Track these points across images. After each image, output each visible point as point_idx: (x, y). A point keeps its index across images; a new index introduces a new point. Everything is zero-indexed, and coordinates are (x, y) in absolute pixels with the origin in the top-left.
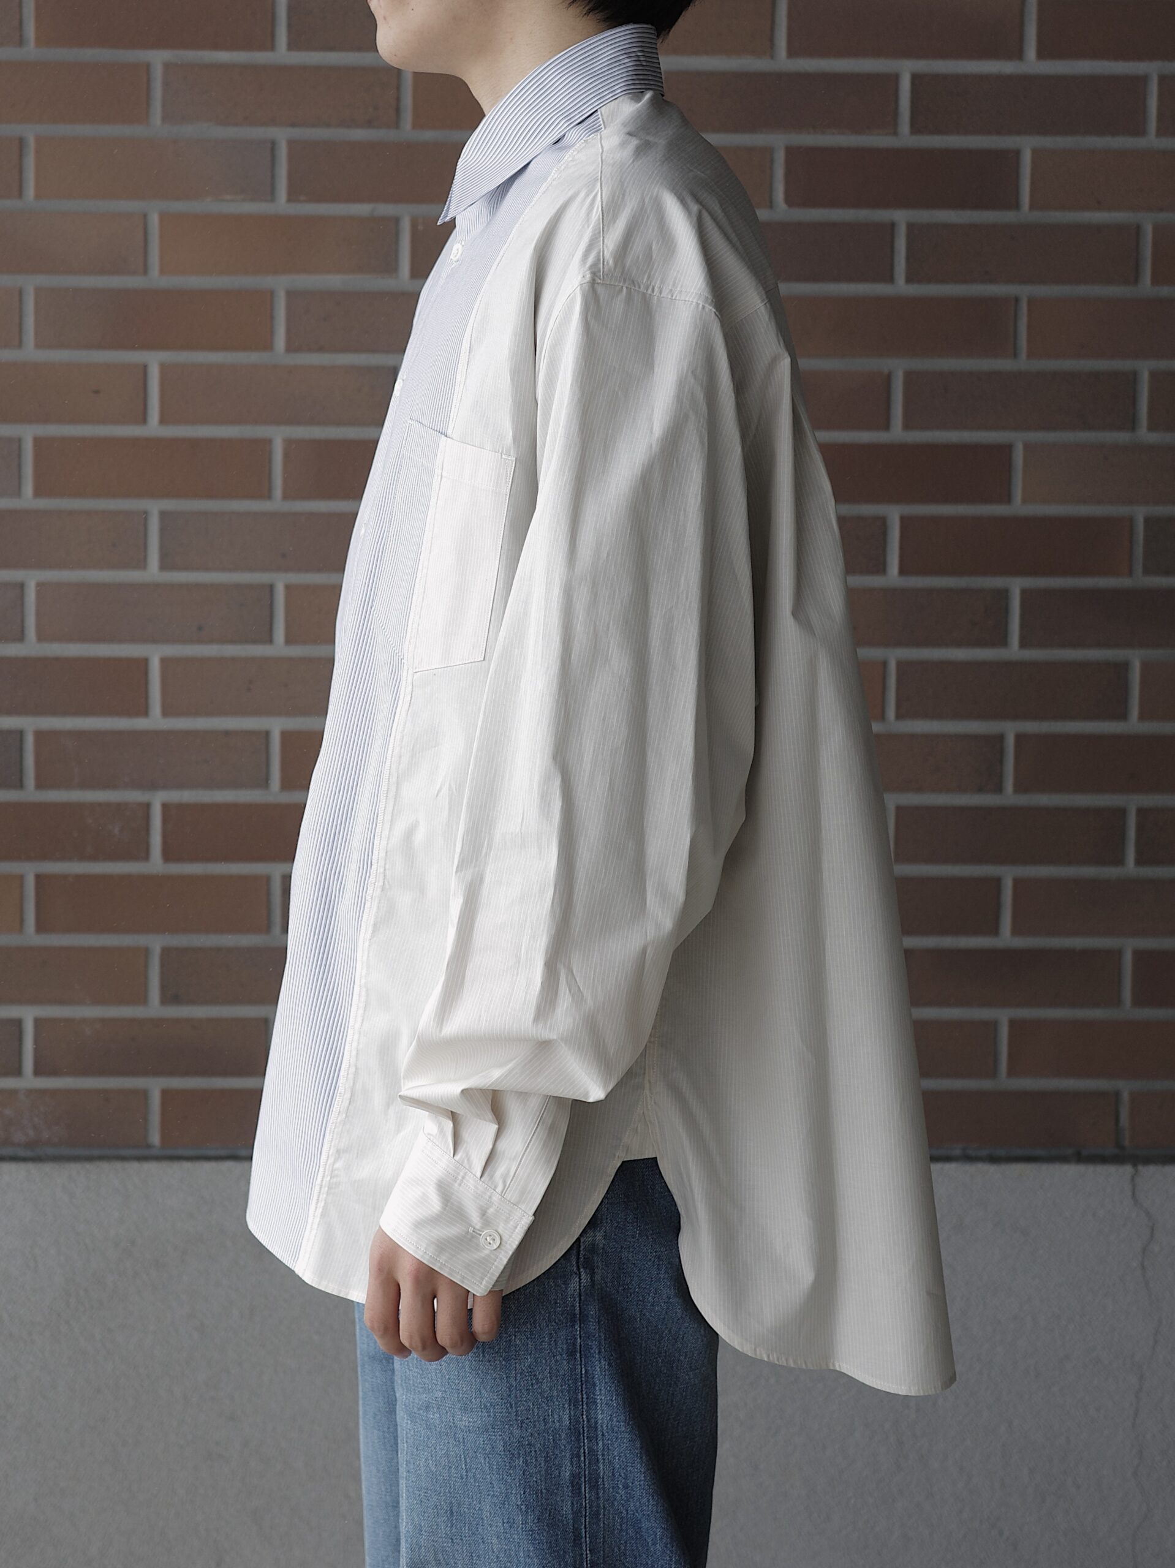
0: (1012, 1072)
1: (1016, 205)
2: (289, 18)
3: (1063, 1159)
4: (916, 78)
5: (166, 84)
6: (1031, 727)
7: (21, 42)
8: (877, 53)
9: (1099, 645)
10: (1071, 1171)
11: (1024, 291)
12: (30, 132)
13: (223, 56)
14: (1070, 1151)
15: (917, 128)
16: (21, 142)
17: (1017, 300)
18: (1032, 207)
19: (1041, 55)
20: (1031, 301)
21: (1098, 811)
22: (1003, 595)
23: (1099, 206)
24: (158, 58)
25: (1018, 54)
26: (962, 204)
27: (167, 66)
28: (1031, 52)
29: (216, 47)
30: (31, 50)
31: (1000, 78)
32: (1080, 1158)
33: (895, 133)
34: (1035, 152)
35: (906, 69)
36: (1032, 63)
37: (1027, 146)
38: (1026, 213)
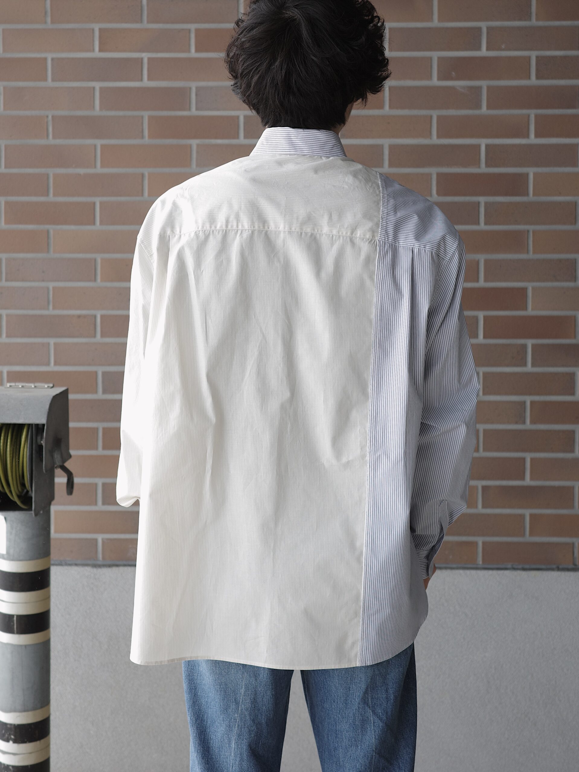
0: (531, 534)
1: (527, 194)
2: (244, 126)
3: (552, 569)
4: (487, 146)
5: (198, 152)
6: (537, 398)
7: (143, 137)
8: (472, 136)
9: (563, 366)
10: (555, 574)
11: (531, 228)
12: (146, 171)
13: (219, 141)
14: (554, 566)
15: (487, 165)
16: (143, 175)
17: (528, 231)
18: (534, 195)
19: (537, 136)
20: (534, 232)
21: (564, 432)
22: (525, 346)
23: (560, 194)
24: (194, 143)
25: (527, 136)
26: (506, 194)
27: (198, 145)
28: (532, 135)
29: (216, 138)
30: (147, 140)
31: (520, 146)
32: (558, 569)
33: (479, 167)
34: (535, 174)
35: (483, 143)
36: (533, 140)
37: (531, 171)
38: (531, 197)
